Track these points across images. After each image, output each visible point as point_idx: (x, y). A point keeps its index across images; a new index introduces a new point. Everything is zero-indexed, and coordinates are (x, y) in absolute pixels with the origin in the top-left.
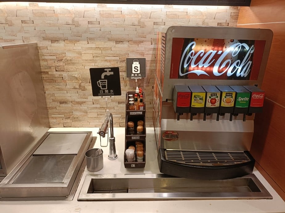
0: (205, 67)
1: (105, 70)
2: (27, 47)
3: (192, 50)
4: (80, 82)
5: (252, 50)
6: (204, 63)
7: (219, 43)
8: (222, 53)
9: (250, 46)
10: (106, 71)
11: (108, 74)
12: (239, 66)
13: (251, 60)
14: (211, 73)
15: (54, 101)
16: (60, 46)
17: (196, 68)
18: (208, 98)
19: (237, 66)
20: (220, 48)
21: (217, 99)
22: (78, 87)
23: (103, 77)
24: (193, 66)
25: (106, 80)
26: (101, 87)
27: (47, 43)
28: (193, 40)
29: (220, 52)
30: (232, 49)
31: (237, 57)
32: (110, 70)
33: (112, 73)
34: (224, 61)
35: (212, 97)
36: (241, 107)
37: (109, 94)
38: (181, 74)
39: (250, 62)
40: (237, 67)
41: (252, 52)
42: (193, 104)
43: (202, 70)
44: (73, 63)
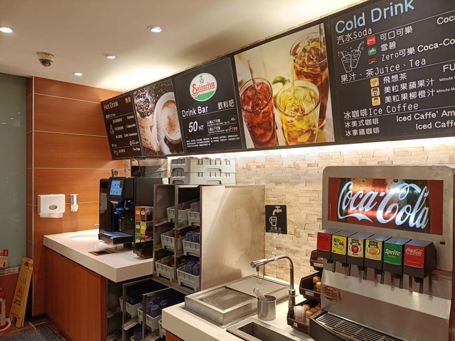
0: (367, 210)
1: (276, 207)
2: (250, 188)
3: (349, 190)
4: (296, 227)
5: (425, 192)
6: (364, 205)
7: (380, 183)
8: (385, 195)
9: (421, 187)
10: (277, 209)
11: (278, 211)
12: (411, 213)
13: (427, 205)
14: (374, 219)
15: (271, 245)
16: (282, 187)
17: (356, 211)
18: (349, 244)
19: (408, 212)
20: (382, 189)
21: (359, 246)
22: (293, 232)
23: (274, 214)
24: (352, 209)
25: (276, 217)
26: (272, 223)
27: (272, 185)
28: (349, 180)
29: (382, 194)
30: (397, 191)
31: (406, 201)
32: (279, 207)
33: (281, 211)
34: (389, 205)
35: (353, 244)
36: (390, 263)
37: (278, 232)
38: (340, 217)
39: (426, 209)
40: (409, 214)
41: (426, 195)
42: (333, 249)
43: (363, 214)
44: (291, 206)
